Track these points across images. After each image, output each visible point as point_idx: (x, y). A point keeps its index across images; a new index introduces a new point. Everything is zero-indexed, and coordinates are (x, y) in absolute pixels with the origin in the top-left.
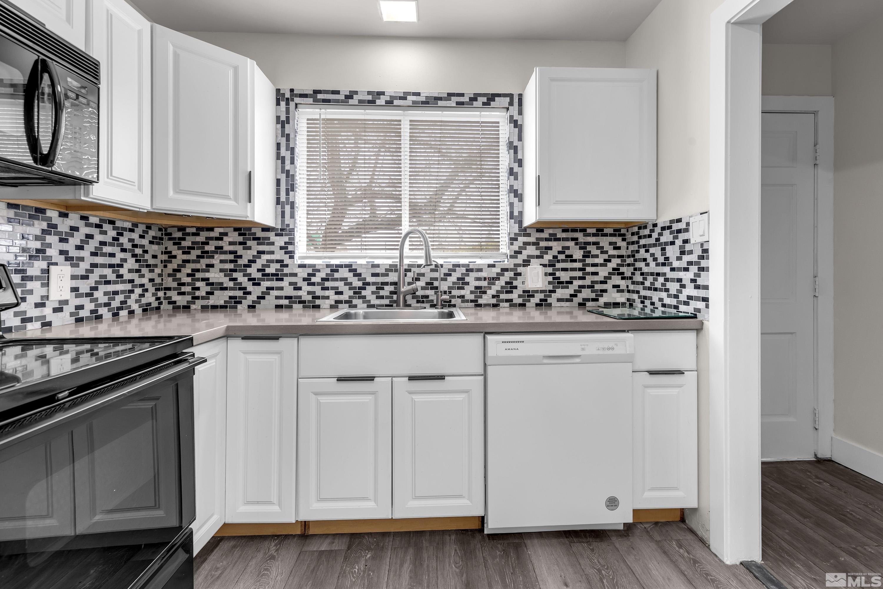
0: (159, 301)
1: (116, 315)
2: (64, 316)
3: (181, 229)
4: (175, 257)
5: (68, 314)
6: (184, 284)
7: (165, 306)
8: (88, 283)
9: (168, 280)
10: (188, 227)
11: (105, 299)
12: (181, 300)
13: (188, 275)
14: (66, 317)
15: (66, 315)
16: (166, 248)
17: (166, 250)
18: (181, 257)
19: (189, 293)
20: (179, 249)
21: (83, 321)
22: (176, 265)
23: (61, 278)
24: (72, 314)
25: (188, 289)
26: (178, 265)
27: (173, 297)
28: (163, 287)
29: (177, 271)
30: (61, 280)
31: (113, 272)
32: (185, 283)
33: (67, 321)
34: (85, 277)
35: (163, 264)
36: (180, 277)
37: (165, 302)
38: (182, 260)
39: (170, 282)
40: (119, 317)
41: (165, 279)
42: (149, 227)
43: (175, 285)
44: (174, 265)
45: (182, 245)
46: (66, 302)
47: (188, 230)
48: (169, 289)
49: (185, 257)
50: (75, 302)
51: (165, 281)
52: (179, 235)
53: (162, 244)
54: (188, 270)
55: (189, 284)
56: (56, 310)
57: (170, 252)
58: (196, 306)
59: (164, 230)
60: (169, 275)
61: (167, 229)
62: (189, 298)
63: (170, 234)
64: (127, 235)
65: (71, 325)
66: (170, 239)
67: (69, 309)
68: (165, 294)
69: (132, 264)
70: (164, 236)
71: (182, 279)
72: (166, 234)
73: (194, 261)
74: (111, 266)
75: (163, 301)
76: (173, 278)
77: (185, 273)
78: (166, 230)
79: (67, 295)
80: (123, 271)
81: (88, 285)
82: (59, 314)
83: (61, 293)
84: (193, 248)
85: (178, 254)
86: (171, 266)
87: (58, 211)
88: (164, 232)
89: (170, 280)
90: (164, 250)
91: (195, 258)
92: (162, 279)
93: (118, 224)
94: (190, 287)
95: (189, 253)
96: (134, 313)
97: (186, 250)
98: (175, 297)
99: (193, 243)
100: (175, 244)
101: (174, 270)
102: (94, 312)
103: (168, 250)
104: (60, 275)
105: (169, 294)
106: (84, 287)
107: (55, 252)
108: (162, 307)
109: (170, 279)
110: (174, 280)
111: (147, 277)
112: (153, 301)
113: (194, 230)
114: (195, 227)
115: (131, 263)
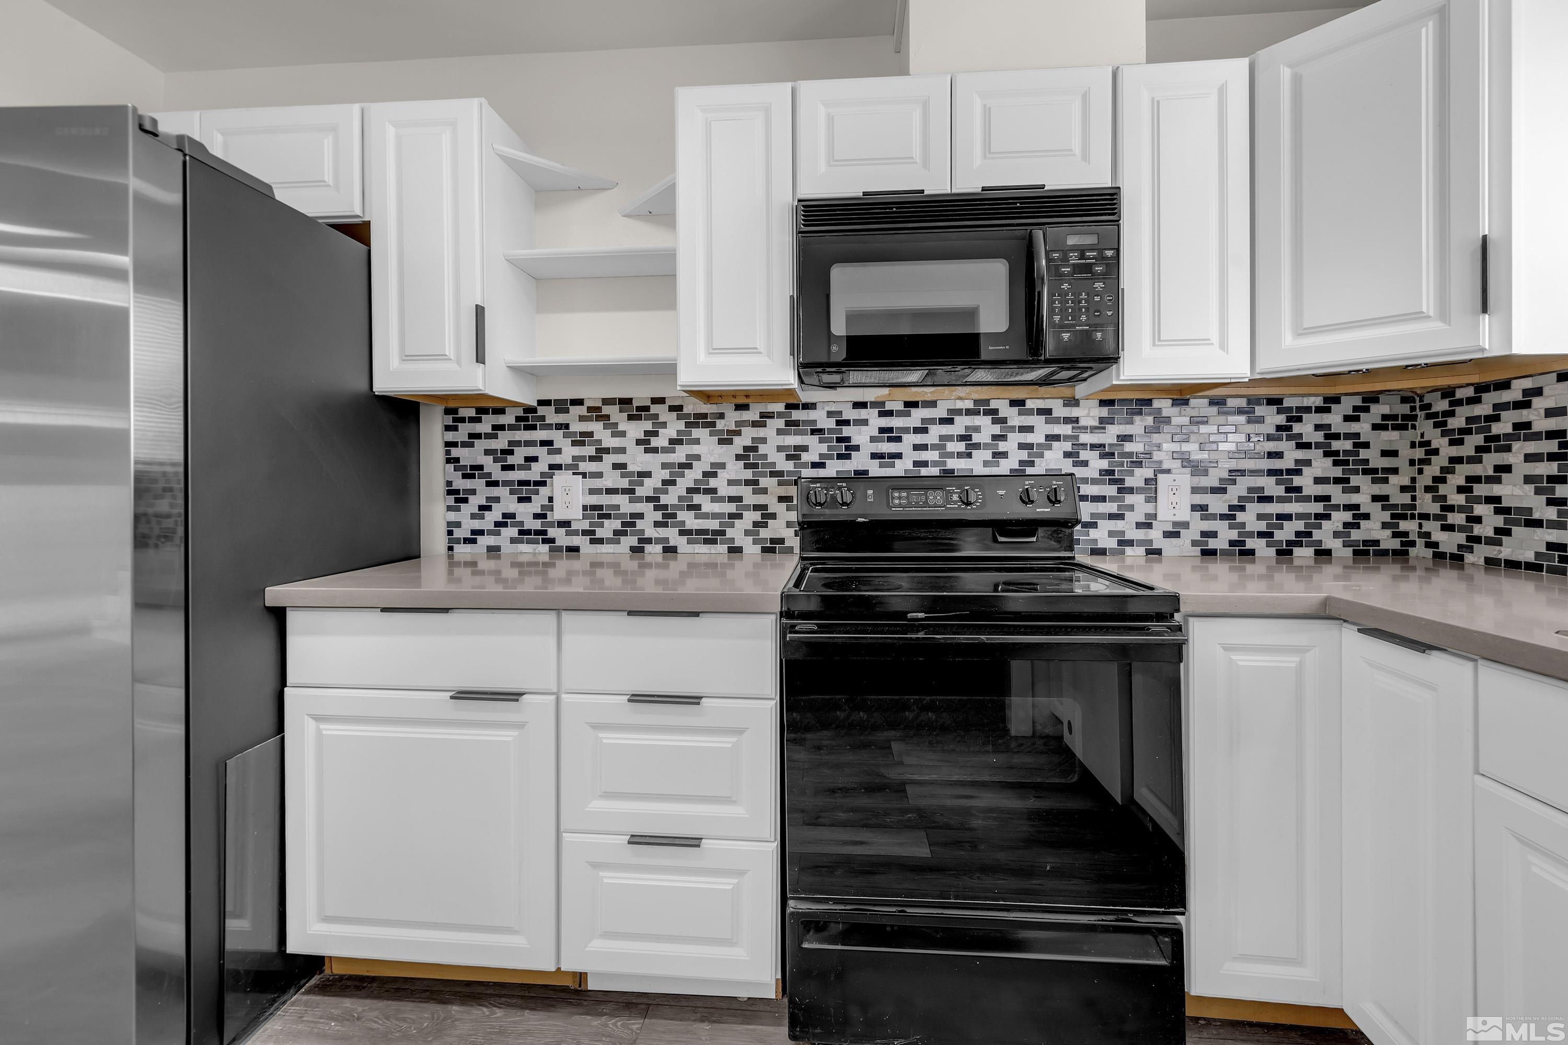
0: (1404, 539)
1: (1285, 552)
2: (1182, 544)
3: (1448, 393)
4: (1436, 452)
5: (1189, 542)
6: (1451, 509)
7: (1419, 551)
8: (1223, 499)
9: (1424, 499)
10: (1461, 387)
11: (1262, 526)
12: (1449, 542)
13: (1460, 490)
14: (1185, 545)
15: (1184, 543)
16: (1422, 435)
17: (1422, 440)
18: (1447, 451)
19: (1462, 529)
20: (1443, 434)
21: (1216, 555)
22: (1438, 468)
23: (1174, 491)
24: (1194, 543)
25: (1457, 519)
26: (1442, 468)
27: (1432, 533)
28: (1416, 512)
29: (1440, 480)
30: (1174, 494)
31: (1278, 483)
32: (1454, 506)
33: (1187, 552)
34: (1219, 491)
35: (1417, 467)
36: (1445, 494)
37: (1420, 542)
38: (1449, 457)
39: (1426, 503)
40: (1292, 558)
41: (1420, 496)
42: (1371, 398)
43: (1435, 509)
44: (1435, 467)
45: (1450, 427)
46: (1186, 525)
47: (1460, 394)
48: (1425, 517)
49: (1455, 451)
50: (1199, 525)
51: (1420, 501)
52: (1442, 405)
53: (1414, 427)
54: (1457, 479)
55: (1461, 509)
56: (1168, 535)
57: (1428, 443)
58: (1474, 557)
59: (1418, 399)
60: (1428, 489)
61: (1424, 395)
62: (1461, 538)
63: (1429, 406)
64: (1311, 419)
65: (1197, 558)
66: (1428, 417)
67: (1189, 535)
68: (1420, 526)
69: (1324, 469)
70: (1418, 412)
71: (1449, 498)
72: (1422, 408)
73: (1471, 460)
74: (1271, 472)
75: (1417, 540)
76: (1433, 496)
77: (1453, 484)
78: (1421, 398)
79: (1184, 514)
80: (1305, 481)
81: (1225, 501)
82: (1174, 541)
83: (1174, 511)
84: (1468, 431)
85: (1441, 446)
86: (1432, 470)
87: (1171, 399)
88: (1418, 404)
89: (1428, 499)
90: (1418, 439)
91: (1472, 453)
92: (1414, 498)
93: (1287, 403)
94: (1464, 516)
95: (1460, 442)
96: (1331, 555)
97: (1457, 437)
98: (1438, 536)
99: (1469, 420)
100: (1436, 425)
101: (1436, 479)
102: (1237, 544)
103: (1426, 438)
104: (1172, 487)
105: (1428, 526)
106: (1218, 505)
107: (1167, 455)
108: (1413, 552)
109: (1429, 496)
110: (1435, 499)
111: (1368, 491)
112: (1385, 538)
113: (1470, 392)
114: (1472, 384)
115: (1322, 466)
